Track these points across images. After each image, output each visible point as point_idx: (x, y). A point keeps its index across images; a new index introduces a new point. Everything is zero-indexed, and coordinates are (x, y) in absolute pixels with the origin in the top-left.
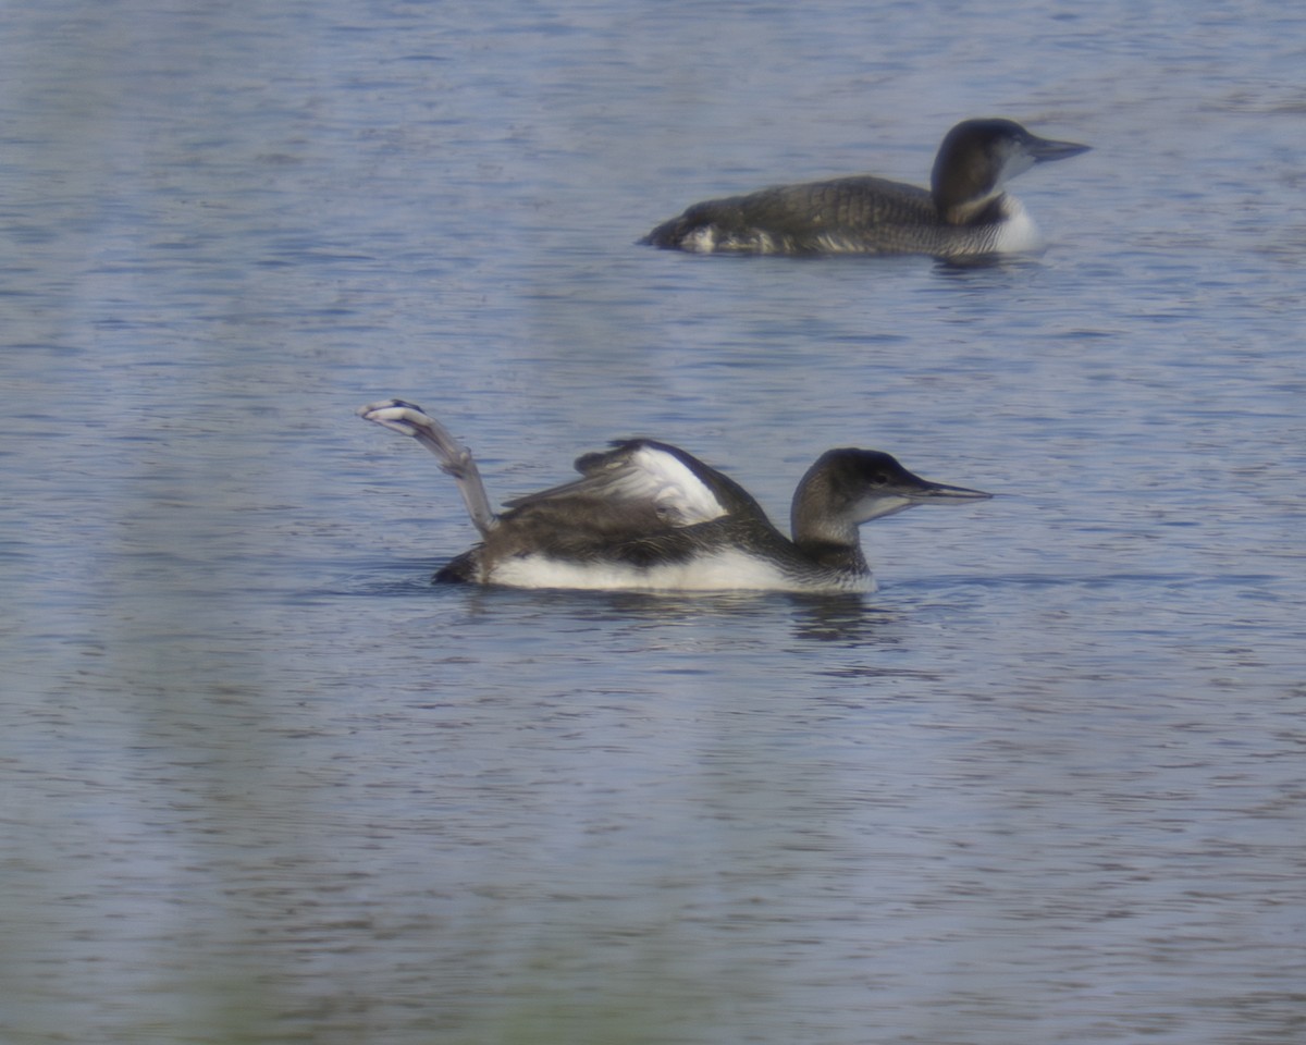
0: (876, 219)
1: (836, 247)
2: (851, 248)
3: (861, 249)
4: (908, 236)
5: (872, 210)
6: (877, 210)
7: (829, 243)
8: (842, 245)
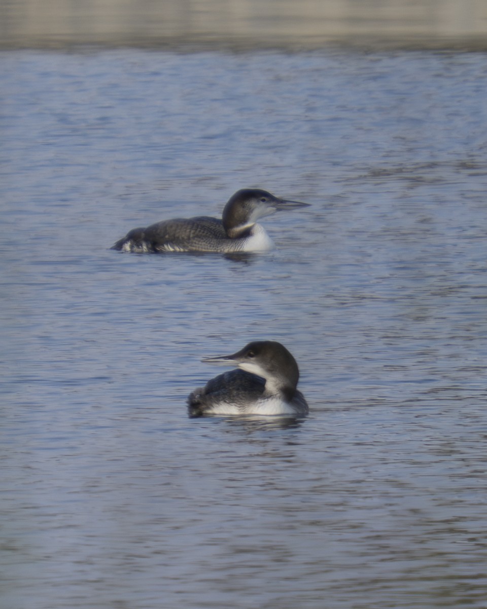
0: (191, 236)
1: (171, 249)
2: (178, 249)
3: (182, 250)
4: (203, 243)
5: (190, 232)
6: (192, 231)
7: (169, 248)
8: (174, 248)
